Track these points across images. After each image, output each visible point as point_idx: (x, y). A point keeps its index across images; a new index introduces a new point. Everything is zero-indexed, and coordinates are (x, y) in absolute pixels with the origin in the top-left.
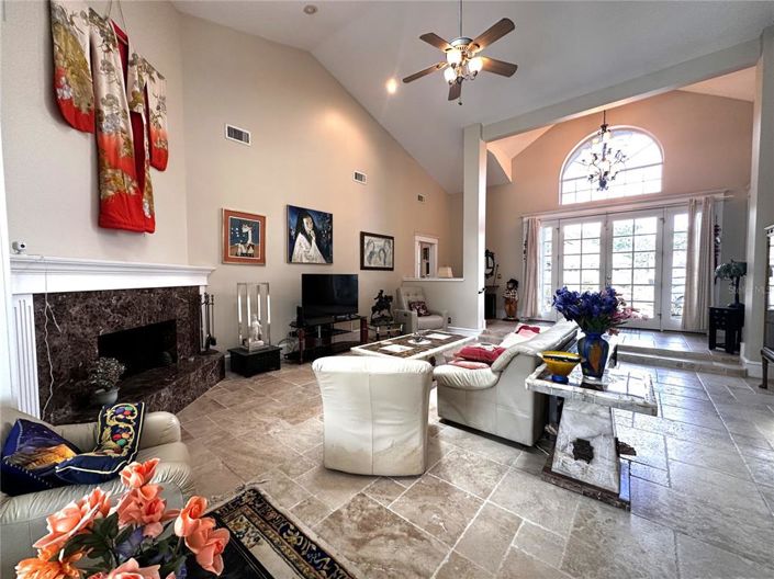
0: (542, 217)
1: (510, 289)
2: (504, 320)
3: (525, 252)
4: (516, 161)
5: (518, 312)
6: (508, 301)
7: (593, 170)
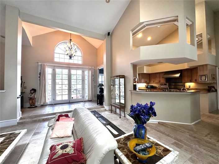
0: (47, 64)
1: (32, 93)
2: (29, 108)
3: (39, 77)
4: (34, 38)
5: (36, 103)
6: (31, 99)
7: (68, 52)
